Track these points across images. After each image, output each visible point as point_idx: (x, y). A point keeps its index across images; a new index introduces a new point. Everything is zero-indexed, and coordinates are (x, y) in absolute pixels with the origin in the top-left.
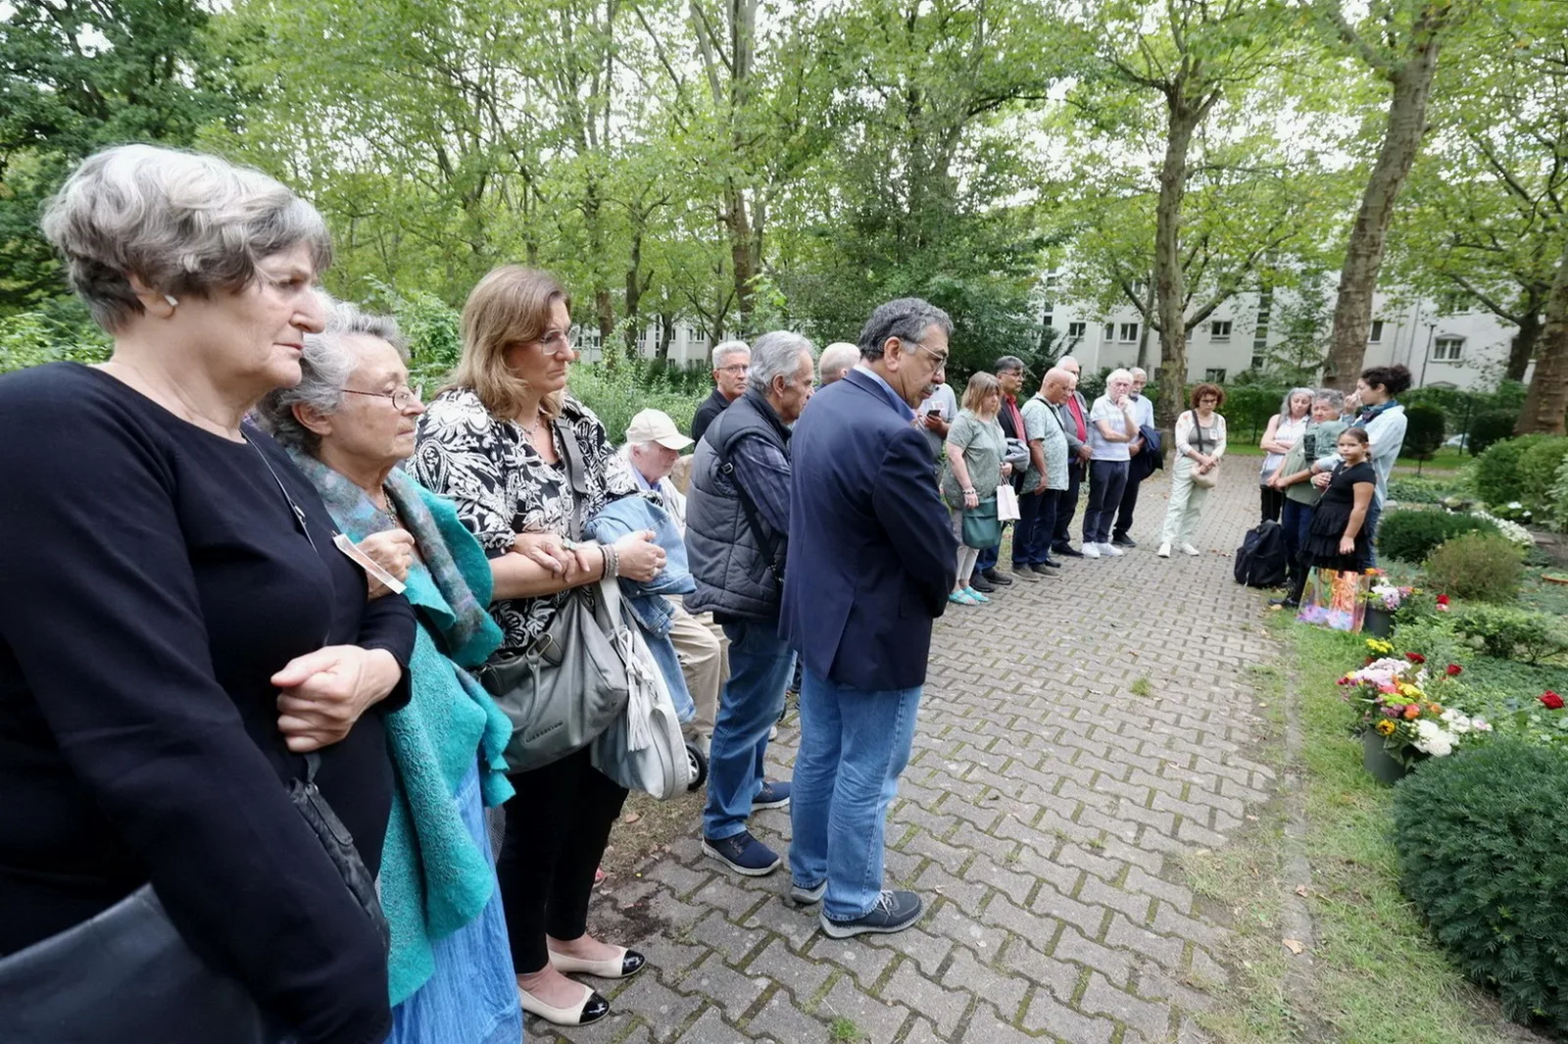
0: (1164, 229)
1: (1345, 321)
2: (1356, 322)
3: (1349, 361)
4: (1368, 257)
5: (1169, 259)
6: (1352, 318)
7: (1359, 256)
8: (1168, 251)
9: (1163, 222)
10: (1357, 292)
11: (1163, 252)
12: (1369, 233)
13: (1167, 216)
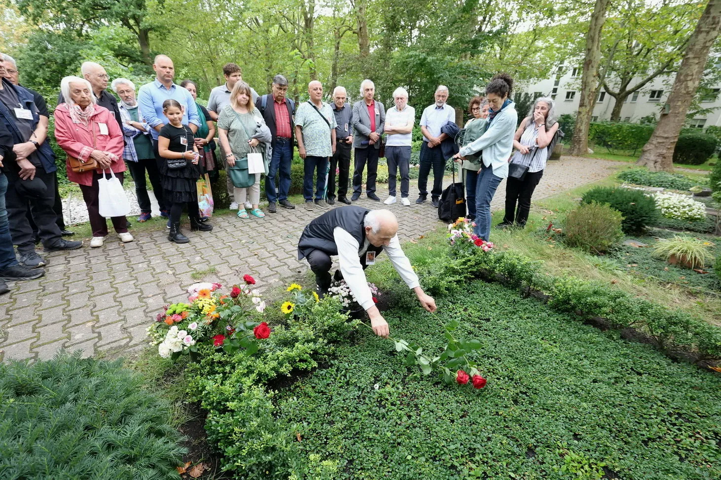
0: (593, 27)
1: (682, 77)
2: (689, 78)
3: (679, 103)
4: (708, 32)
5: (593, 46)
6: (687, 75)
7: (701, 32)
8: (593, 41)
9: (594, 22)
10: (694, 58)
11: (590, 41)
12: (712, 15)
13: (597, 19)
